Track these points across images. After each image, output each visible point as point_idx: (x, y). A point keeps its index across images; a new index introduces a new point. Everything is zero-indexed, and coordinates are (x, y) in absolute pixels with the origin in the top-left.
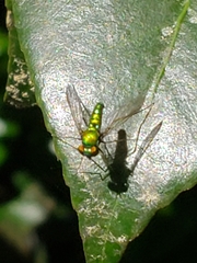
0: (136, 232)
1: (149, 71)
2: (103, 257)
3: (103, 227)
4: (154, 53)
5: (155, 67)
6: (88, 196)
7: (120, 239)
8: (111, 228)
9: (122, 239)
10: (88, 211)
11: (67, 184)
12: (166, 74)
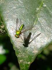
0: (33, 61)
1: (34, 19)
2: (24, 68)
3: (24, 60)
4: (35, 15)
5: (35, 18)
6: (20, 52)
7: (28, 63)
8: (26, 60)
9: (29, 63)
10: (20, 56)
11: (14, 49)
12: (38, 20)
